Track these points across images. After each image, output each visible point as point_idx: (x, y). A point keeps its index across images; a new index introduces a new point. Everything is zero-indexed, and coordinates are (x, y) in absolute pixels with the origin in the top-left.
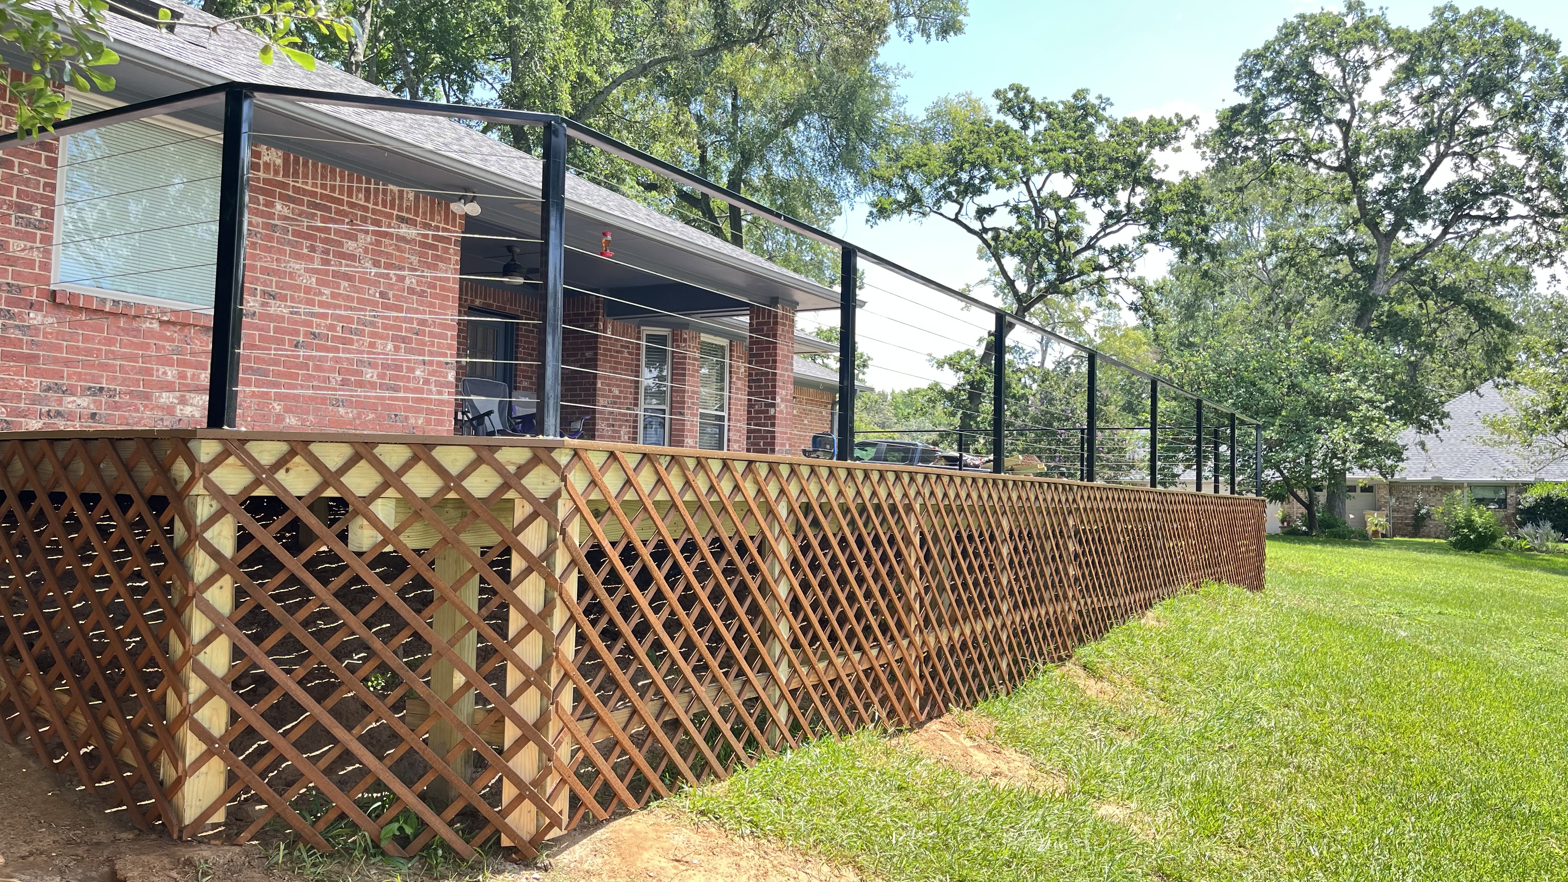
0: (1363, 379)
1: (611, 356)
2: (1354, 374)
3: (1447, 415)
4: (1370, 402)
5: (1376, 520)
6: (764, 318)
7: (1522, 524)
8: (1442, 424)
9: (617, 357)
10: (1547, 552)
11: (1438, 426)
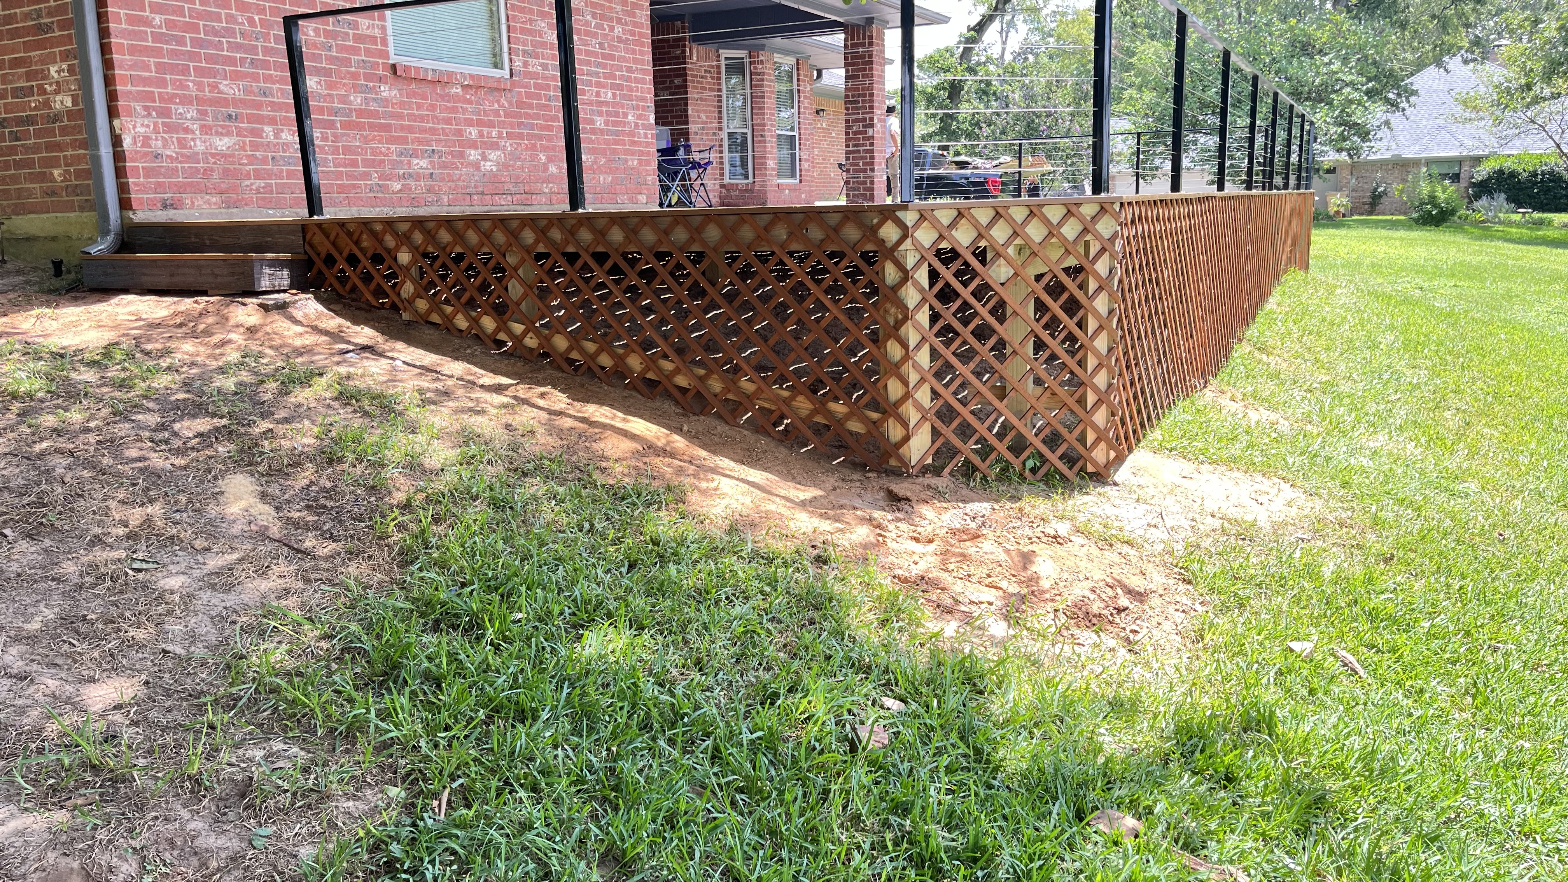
0: (1345, 60)
1: (698, 82)
2: (1337, 57)
3: (1415, 93)
4: (1352, 84)
5: (1337, 201)
6: (858, 39)
7: (1477, 197)
8: (1408, 102)
9: (702, 83)
10: (1500, 223)
11: (1404, 105)
